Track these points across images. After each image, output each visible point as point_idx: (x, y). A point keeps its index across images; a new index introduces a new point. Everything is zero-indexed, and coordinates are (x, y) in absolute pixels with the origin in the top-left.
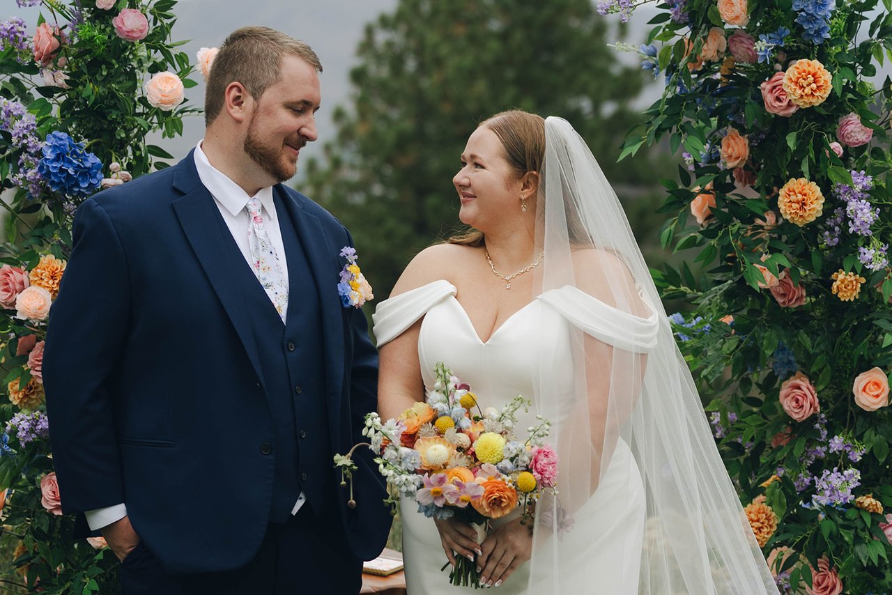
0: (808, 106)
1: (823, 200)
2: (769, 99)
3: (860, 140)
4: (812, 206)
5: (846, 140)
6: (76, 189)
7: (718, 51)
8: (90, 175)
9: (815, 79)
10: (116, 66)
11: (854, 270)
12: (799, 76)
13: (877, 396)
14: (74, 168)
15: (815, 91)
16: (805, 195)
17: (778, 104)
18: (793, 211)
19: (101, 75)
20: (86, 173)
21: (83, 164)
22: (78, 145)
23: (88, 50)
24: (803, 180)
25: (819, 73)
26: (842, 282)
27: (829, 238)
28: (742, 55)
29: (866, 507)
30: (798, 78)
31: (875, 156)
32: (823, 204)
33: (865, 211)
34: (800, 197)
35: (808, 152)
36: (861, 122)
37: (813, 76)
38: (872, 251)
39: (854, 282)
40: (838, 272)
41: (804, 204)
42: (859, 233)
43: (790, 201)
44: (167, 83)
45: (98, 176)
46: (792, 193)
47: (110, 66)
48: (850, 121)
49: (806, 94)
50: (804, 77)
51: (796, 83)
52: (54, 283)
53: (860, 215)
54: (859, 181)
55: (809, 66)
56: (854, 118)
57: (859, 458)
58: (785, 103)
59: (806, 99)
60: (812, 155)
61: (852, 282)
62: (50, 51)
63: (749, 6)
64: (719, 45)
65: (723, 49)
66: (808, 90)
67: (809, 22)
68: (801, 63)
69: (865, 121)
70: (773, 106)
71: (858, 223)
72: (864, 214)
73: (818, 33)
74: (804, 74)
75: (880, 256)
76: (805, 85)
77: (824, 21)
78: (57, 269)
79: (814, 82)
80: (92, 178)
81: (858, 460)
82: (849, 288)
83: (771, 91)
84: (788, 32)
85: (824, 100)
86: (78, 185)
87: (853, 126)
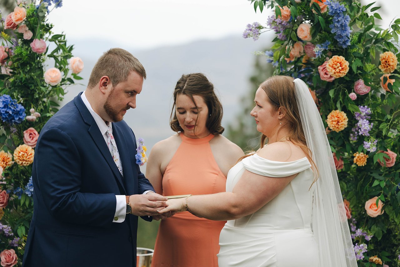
0: (338, 77)
1: (347, 120)
2: (322, 73)
3: (365, 92)
4: (342, 123)
5: (358, 92)
6: (13, 121)
7: (300, 52)
8: (19, 114)
9: (341, 65)
10: (34, 65)
11: (363, 151)
12: (334, 64)
13: (376, 210)
14: (12, 111)
15: (341, 70)
16: (339, 118)
17: (326, 76)
18: (333, 125)
19: (27, 69)
20: (18, 113)
21: (16, 109)
22: (13, 101)
23: (20, 58)
24: (338, 111)
25: (343, 62)
26: (358, 157)
27: (353, 137)
28: (310, 54)
29: (375, 262)
30: (333, 65)
31: (373, 99)
32: (348, 121)
33: (366, 124)
34: (336, 119)
35: (340, 99)
36: (364, 83)
37: (340, 63)
38: (370, 143)
39: (364, 157)
40: (356, 153)
41: (338, 122)
42: (363, 135)
43: (332, 121)
44: (54, 72)
45: (23, 115)
46: (333, 117)
47: (31, 65)
48: (359, 83)
49: (337, 72)
50: (336, 64)
51: (332, 67)
52: (4, 164)
53: (363, 126)
54: (364, 111)
55: (338, 59)
56: (361, 81)
57: (370, 239)
58: (329, 76)
59: (337, 74)
60: (341, 100)
61: (363, 157)
62: (3, 59)
63: (311, 31)
64: (300, 50)
65: (302, 51)
66: (337, 70)
67: (340, 38)
68: (334, 58)
69: (366, 83)
70: (324, 77)
71: (362, 130)
72: (365, 126)
73: (345, 43)
74: (336, 63)
75: (374, 145)
76: (336, 68)
77: (347, 38)
78: (5, 157)
79: (341, 66)
80: (20, 115)
81: (369, 240)
82: (362, 160)
83: (322, 70)
84: (330, 43)
85: (345, 74)
86: (14, 119)
87: (361, 85)
